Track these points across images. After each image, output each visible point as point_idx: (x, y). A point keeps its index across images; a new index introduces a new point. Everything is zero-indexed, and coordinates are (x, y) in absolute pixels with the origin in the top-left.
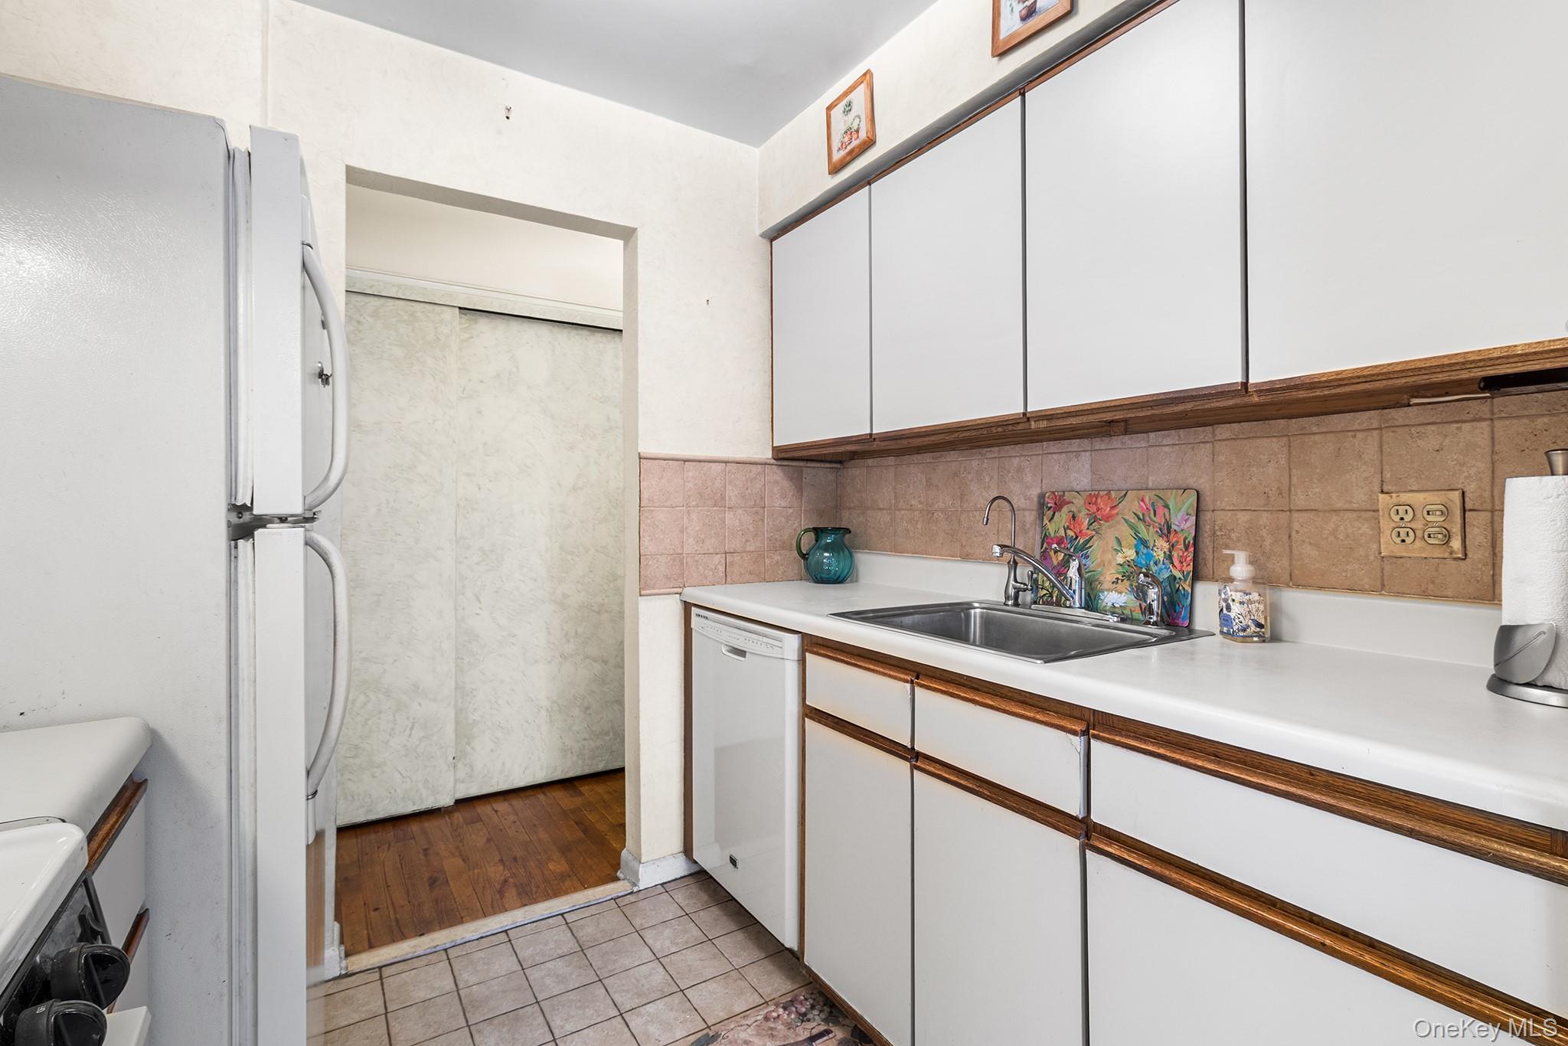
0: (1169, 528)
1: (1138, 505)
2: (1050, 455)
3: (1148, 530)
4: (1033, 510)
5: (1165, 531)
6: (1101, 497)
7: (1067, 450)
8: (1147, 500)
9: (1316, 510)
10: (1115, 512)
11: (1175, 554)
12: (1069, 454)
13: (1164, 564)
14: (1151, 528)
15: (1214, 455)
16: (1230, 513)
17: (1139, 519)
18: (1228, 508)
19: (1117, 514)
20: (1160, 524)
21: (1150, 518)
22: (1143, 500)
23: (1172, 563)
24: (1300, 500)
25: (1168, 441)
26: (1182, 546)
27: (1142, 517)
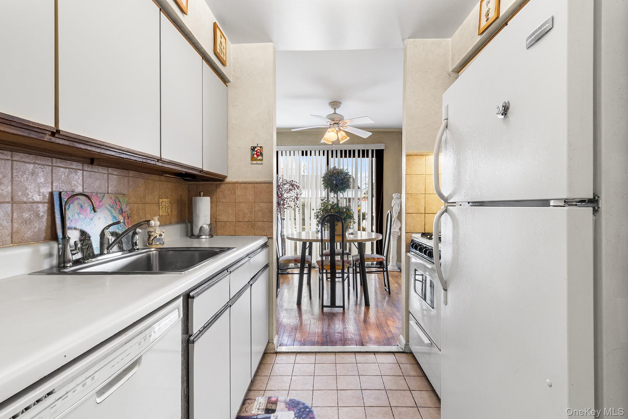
0: (122, 210)
1: (110, 201)
2: (58, 168)
3: (115, 212)
4: (45, 203)
5: (121, 212)
6: (94, 196)
7: (69, 167)
8: (112, 198)
9: (149, 203)
10: (101, 204)
11: (125, 221)
12: (71, 170)
13: (123, 226)
14: (116, 211)
15: (128, 182)
16: (133, 204)
17: (111, 207)
18: (132, 202)
19: (102, 205)
20: (119, 209)
21: (115, 207)
22: (111, 199)
23: (125, 225)
24: (147, 200)
25: (115, 173)
26: (127, 218)
27: (112, 206)
